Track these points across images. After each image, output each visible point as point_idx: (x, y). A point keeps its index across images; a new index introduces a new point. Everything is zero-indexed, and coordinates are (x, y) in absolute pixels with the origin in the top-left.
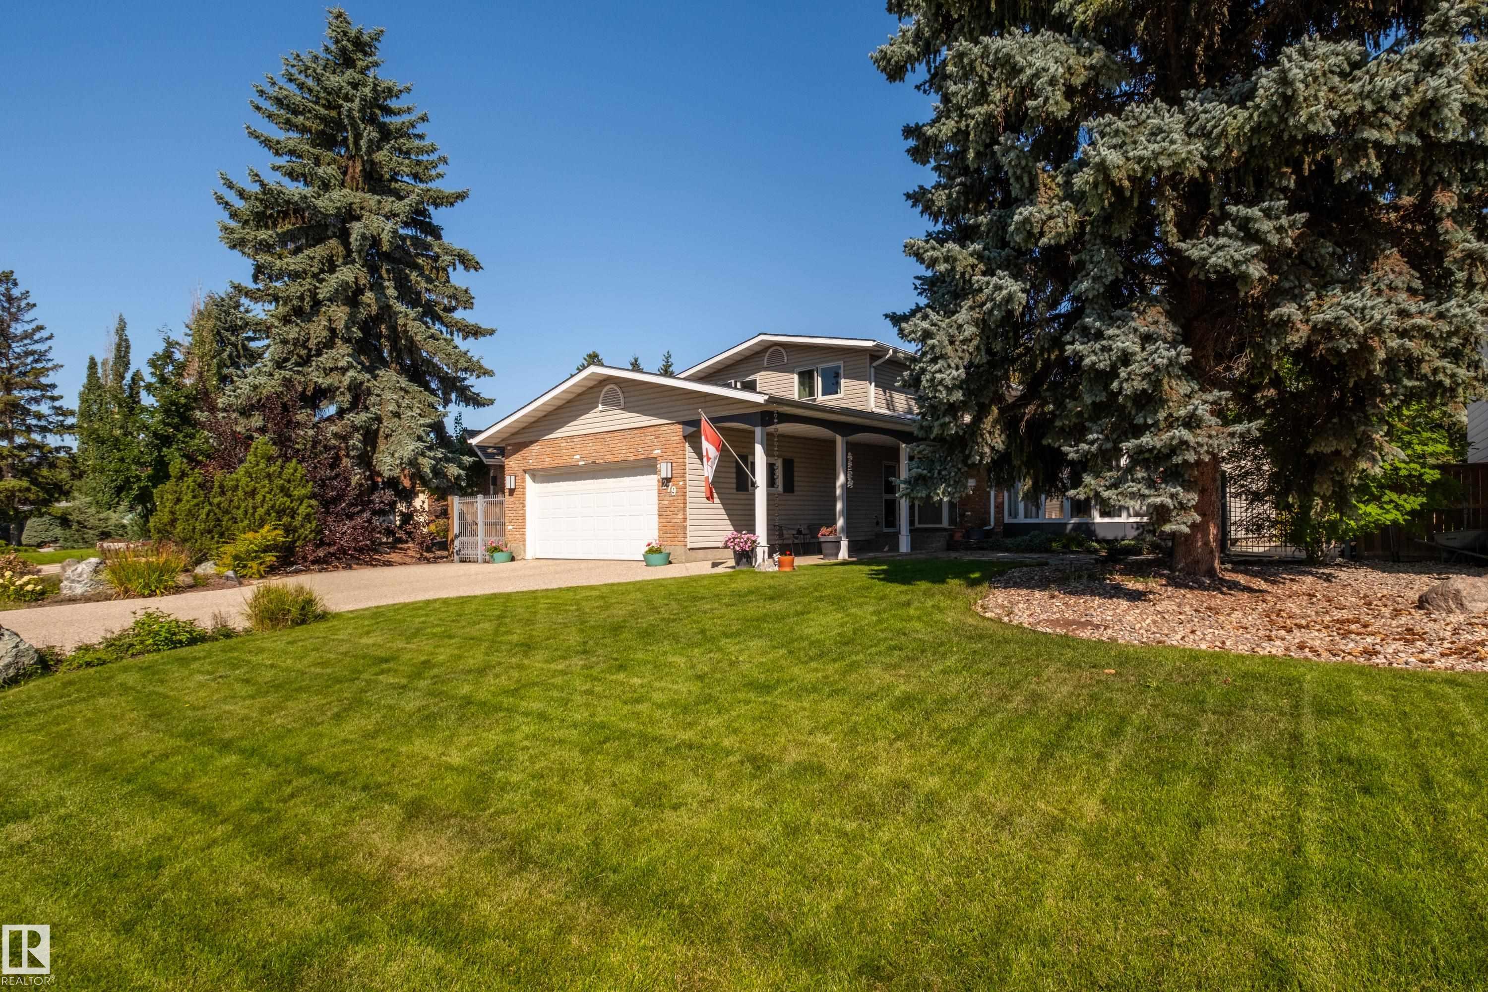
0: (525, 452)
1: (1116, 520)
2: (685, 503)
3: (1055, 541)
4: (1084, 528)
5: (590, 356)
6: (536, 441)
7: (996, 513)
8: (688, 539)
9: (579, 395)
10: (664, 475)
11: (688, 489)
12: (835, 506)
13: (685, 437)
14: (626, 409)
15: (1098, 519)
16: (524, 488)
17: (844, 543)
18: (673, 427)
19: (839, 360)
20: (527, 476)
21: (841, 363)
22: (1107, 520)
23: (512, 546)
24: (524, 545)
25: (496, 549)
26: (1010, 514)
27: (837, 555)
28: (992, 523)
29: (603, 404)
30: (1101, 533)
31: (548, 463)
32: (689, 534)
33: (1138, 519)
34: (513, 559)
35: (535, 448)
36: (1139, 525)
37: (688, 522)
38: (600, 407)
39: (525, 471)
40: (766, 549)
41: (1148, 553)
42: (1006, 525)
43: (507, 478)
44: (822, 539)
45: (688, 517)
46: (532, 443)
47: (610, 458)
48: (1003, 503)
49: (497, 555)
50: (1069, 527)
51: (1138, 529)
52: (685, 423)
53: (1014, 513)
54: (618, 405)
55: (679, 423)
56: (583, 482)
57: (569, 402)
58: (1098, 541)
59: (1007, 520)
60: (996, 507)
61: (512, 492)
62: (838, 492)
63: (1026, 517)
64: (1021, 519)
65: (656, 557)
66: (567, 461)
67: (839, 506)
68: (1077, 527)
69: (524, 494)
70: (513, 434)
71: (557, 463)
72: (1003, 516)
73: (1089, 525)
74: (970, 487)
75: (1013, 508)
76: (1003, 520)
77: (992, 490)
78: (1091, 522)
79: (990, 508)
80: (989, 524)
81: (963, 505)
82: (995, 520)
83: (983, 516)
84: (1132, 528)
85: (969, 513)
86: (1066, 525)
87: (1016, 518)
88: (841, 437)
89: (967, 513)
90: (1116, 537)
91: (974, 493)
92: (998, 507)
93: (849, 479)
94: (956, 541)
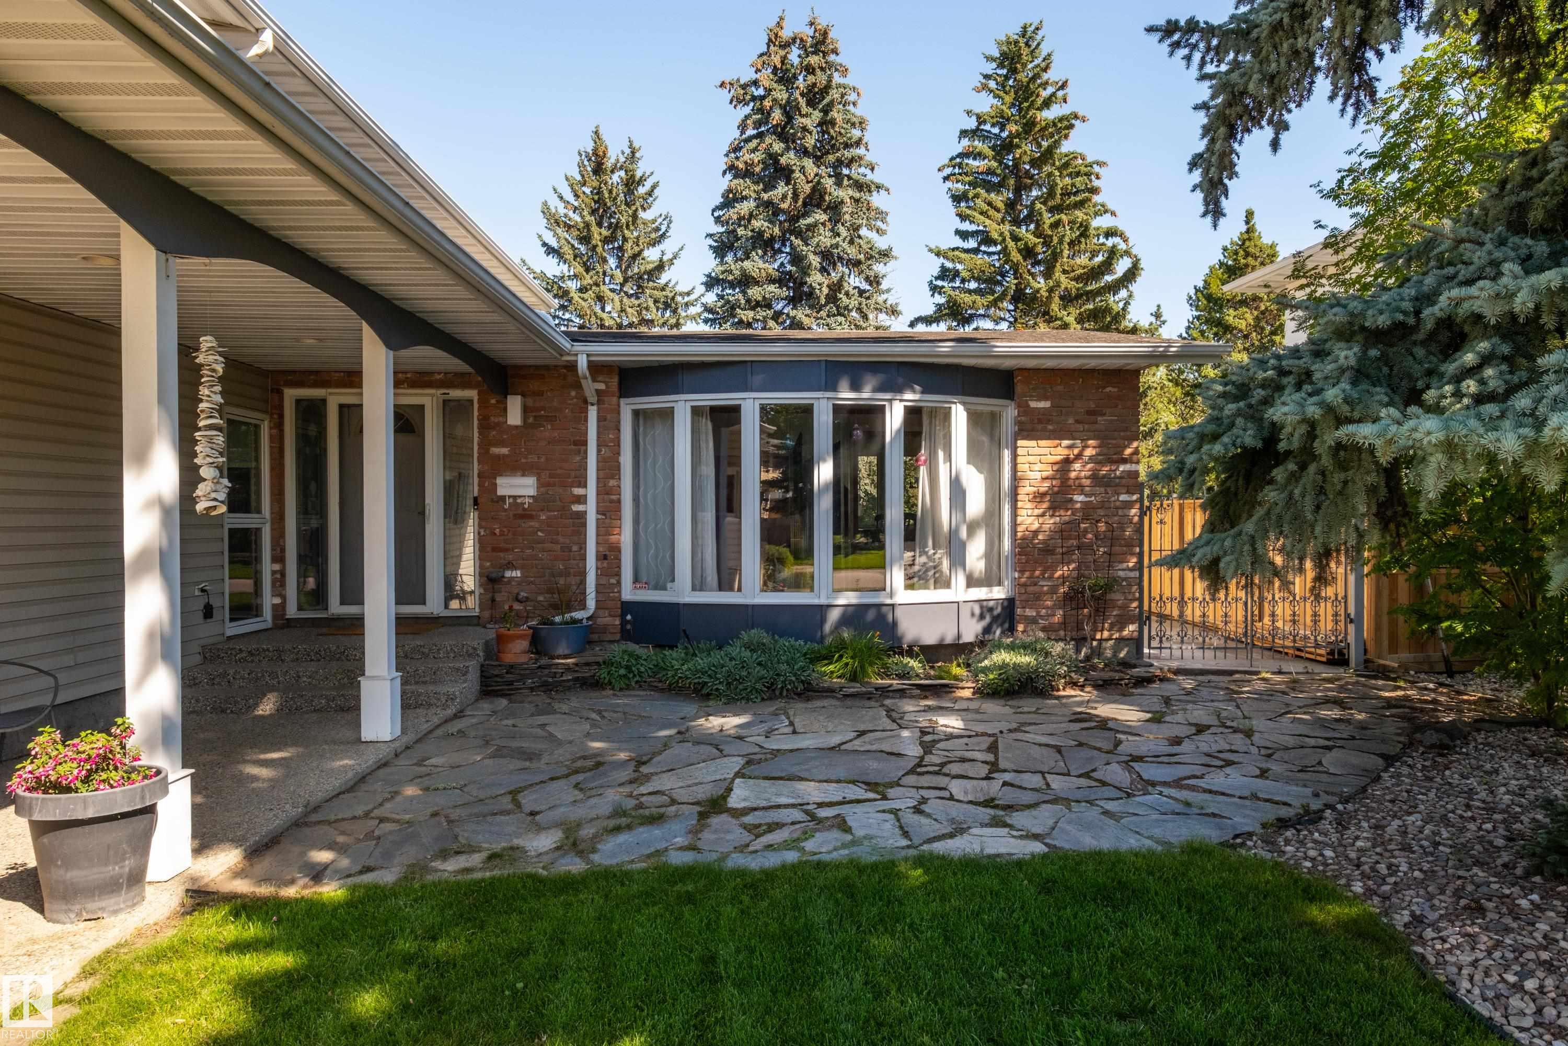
1: (944, 595)
3: (822, 658)
4: (871, 615)
7: (601, 573)
15: (903, 596)
22: (922, 596)
26: (636, 580)
28: (591, 603)
30: (911, 631)
33: (981, 593)
36: (985, 608)
42: (632, 607)
48: (617, 548)
50: (834, 616)
51: (982, 617)
53: (651, 574)
59: (628, 592)
60: (602, 557)
63: (694, 588)
64: (683, 592)
68: (854, 614)
72: (619, 583)
73: (884, 609)
74: (515, 497)
75: (643, 560)
76: (619, 592)
77: (591, 509)
78: (889, 601)
79: (584, 558)
80: (583, 607)
81: (494, 549)
82: (597, 592)
83: (562, 581)
84: (973, 615)
85: (517, 574)
86: (823, 610)
87: (664, 588)
88: (150, 252)
89: (508, 574)
90: (942, 639)
91: (530, 517)
92: (605, 557)
93: (205, 472)
94: (511, 668)
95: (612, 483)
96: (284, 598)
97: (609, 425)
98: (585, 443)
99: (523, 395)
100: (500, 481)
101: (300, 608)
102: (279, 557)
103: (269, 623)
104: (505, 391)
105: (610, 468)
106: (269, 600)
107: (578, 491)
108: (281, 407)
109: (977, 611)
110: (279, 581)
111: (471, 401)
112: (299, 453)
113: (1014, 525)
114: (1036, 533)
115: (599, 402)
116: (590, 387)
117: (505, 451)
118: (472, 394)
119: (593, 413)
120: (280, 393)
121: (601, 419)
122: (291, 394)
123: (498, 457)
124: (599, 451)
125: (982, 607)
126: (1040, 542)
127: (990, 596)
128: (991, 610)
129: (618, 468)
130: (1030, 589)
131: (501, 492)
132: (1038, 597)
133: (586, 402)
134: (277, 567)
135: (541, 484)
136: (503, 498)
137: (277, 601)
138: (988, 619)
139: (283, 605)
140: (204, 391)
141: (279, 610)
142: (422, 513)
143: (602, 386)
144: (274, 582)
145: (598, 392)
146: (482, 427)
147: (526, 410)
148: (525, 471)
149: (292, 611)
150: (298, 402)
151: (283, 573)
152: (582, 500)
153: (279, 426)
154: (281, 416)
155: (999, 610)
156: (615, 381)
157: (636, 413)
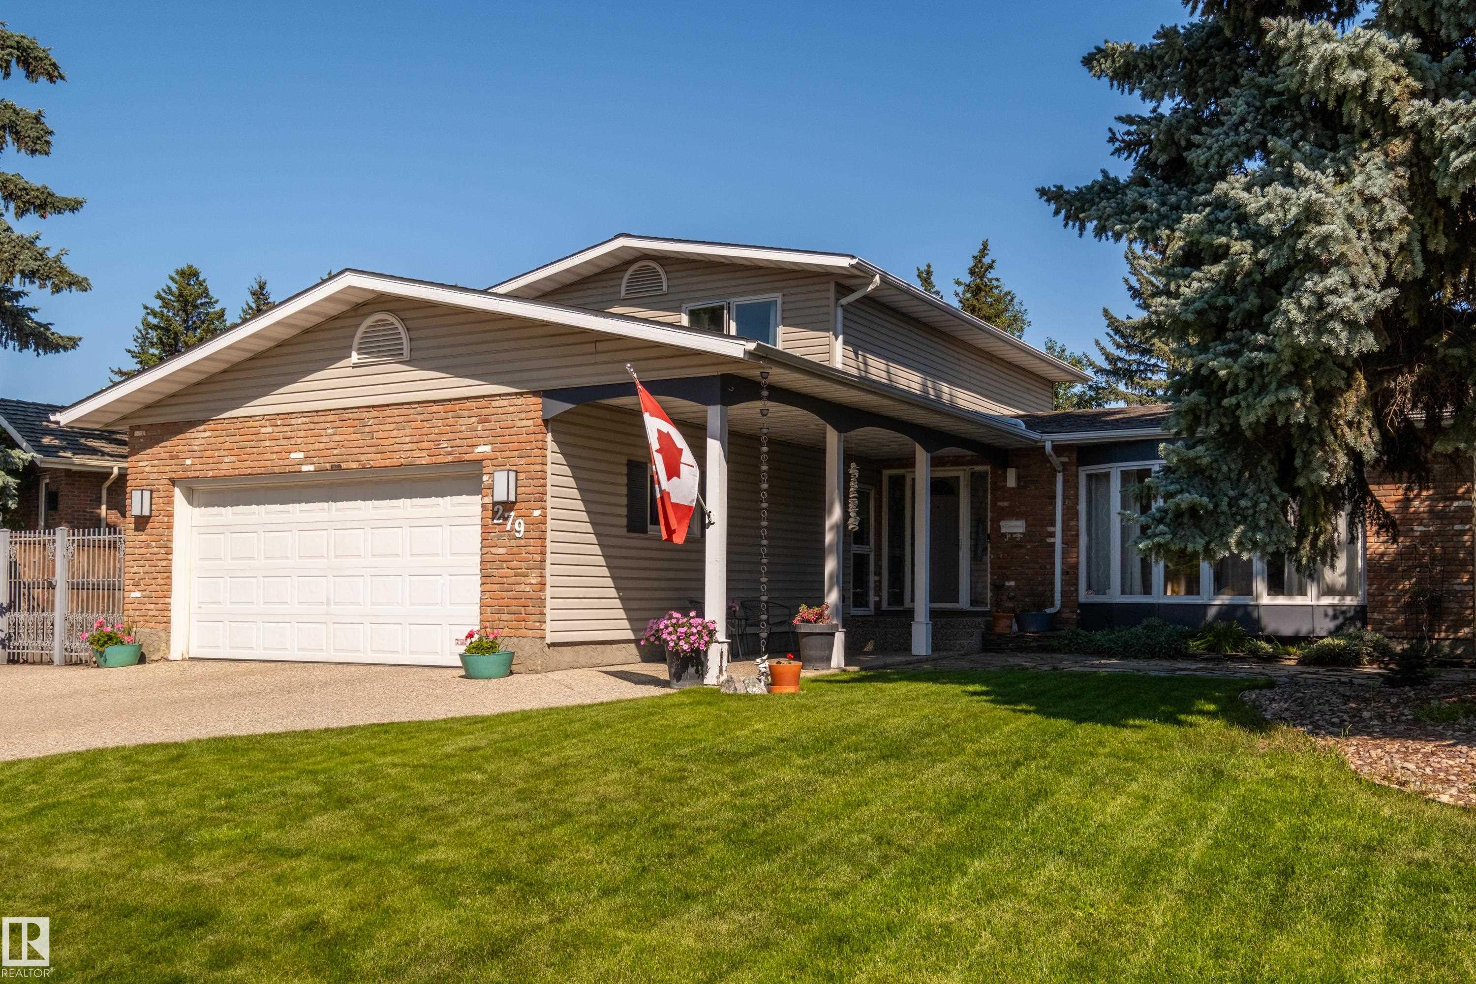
0: (175, 444)
1: (1299, 600)
2: (543, 553)
3: (1193, 636)
4: (1240, 613)
5: (182, 273)
6: (203, 422)
7: (1064, 583)
8: (548, 626)
9: (307, 331)
10: (500, 495)
11: (550, 524)
12: (823, 566)
13: (546, 422)
14: (414, 362)
15: (1266, 600)
16: (170, 515)
17: (839, 638)
18: (520, 401)
19: (773, 290)
20: (177, 492)
21: (777, 297)
22: (1281, 600)
23: (142, 631)
24: (167, 631)
25: (110, 639)
26: (1089, 587)
27: (829, 659)
28: (1058, 603)
29: (360, 351)
30: (1271, 625)
31: (228, 465)
32: (549, 614)
33: (1335, 600)
34: (142, 659)
35: (200, 436)
36: (1337, 612)
37: (549, 592)
38: (355, 357)
39: (173, 482)
40: (725, 647)
41: (1371, 663)
42: (1084, 606)
43: (136, 495)
44: (804, 628)
45: (549, 580)
46: (192, 424)
47: (378, 461)
48: (1076, 566)
49: (111, 651)
50: (1212, 612)
51: (1335, 617)
52: (548, 394)
53: (1098, 584)
54: (395, 354)
55: (535, 393)
56: (304, 506)
57: (281, 345)
58: (1268, 639)
59: (1083, 596)
60: (1065, 573)
61: (141, 523)
62: (829, 537)
63: (1123, 592)
64: (1115, 596)
65: (485, 662)
66: (272, 462)
67: (831, 565)
68: (1227, 612)
69: (170, 527)
70: (149, 407)
71: (246, 467)
72: (1077, 590)
73: (1250, 609)
74: (1012, 534)
75: (1094, 575)
76: (1077, 596)
77: (1058, 540)
78: (1253, 603)
79: (1053, 574)
80: (1052, 605)
81: (999, 568)
82: (1062, 596)
83: (1040, 588)
84: (1326, 615)
85: (1012, 583)
86: (1205, 607)
87: (1105, 594)
88: (836, 433)
89: (1007, 584)
90: (1298, 632)
91: (1021, 547)
92: (1067, 573)
93: (852, 514)
94: (1000, 635)
95: (1072, 523)
96: (880, 596)
97: (1071, 485)
98: (1054, 497)
99: (1017, 467)
100: (1002, 523)
101: (889, 604)
102: (878, 573)
103: (872, 613)
104: (1005, 466)
105: (1071, 514)
106: (873, 599)
107: (1050, 529)
108: (881, 481)
109: (1330, 612)
110: (878, 589)
111: (987, 473)
112: (890, 508)
113: (1365, 549)
114: (1382, 555)
115: (1063, 470)
116: (1056, 461)
117: (1006, 504)
118: (987, 468)
119: (1060, 478)
120: (881, 473)
121: (1065, 481)
122: (887, 473)
123: (1002, 508)
124: (1064, 503)
125: (1335, 610)
126: (1386, 562)
127: (1342, 603)
128: (1344, 612)
129: (1077, 513)
130: (1377, 598)
131: (1003, 530)
132: (1384, 604)
133: (1055, 471)
134: (877, 578)
135: (1028, 525)
136: (1004, 534)
137: (877, 599)
138: (1340, 620)
139: (880, 601)
140: (852, 484)
141: (878, 604)
142: (958, 545)
143: (1066, 460)
144: (876, 587)
145: (1063, 464)
146: (993, 490)
147: (1019, 478)
148: (1017, 516)
149: (885, 606)
150: (890, 477)
151: (880, 582)
152: (1052, 535)
153: (879, 493)
154: (881, 486)
155: (1352, 613)
156: (1074, 456)
157: (1090, 477)
